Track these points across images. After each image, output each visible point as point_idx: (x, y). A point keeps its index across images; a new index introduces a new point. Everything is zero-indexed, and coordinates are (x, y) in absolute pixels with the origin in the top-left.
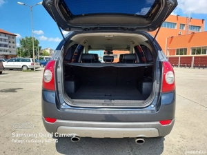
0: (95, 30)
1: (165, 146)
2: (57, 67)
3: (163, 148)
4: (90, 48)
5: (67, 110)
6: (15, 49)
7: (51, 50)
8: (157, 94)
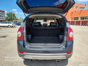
0: (39, 13)
1: (69, 61)
2: (23, 30)
3: (68, 62)
4: (37, 19)
5: (28, 49)
6: (5, 18)
7: (20, 18)
8: (66, 41)
